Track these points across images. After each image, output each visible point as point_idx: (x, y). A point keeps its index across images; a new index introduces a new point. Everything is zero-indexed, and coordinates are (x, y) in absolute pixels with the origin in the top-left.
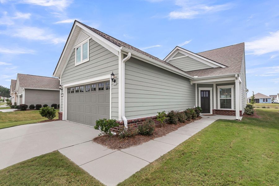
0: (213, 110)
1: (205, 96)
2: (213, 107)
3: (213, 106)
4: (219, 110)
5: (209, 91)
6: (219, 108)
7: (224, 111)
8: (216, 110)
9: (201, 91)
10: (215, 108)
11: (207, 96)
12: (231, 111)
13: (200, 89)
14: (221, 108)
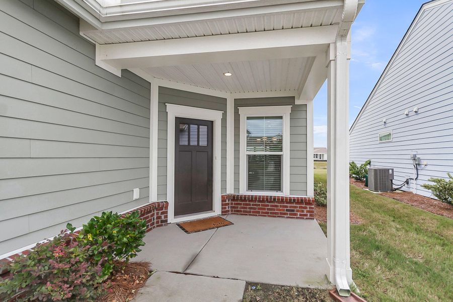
0: (224, 199)
1: (194, 143)
2: (224, 188)
3: (224, 181)
4: (244, 199)
5: (210, 124)
6: (244, 191)
7: (260, 201)
8: (234, 198)
9: (180, 121)
10: (230, 191)
11: (203, 142)
12: (282, 200)
13: (175, 111)
14: (250, 187)
